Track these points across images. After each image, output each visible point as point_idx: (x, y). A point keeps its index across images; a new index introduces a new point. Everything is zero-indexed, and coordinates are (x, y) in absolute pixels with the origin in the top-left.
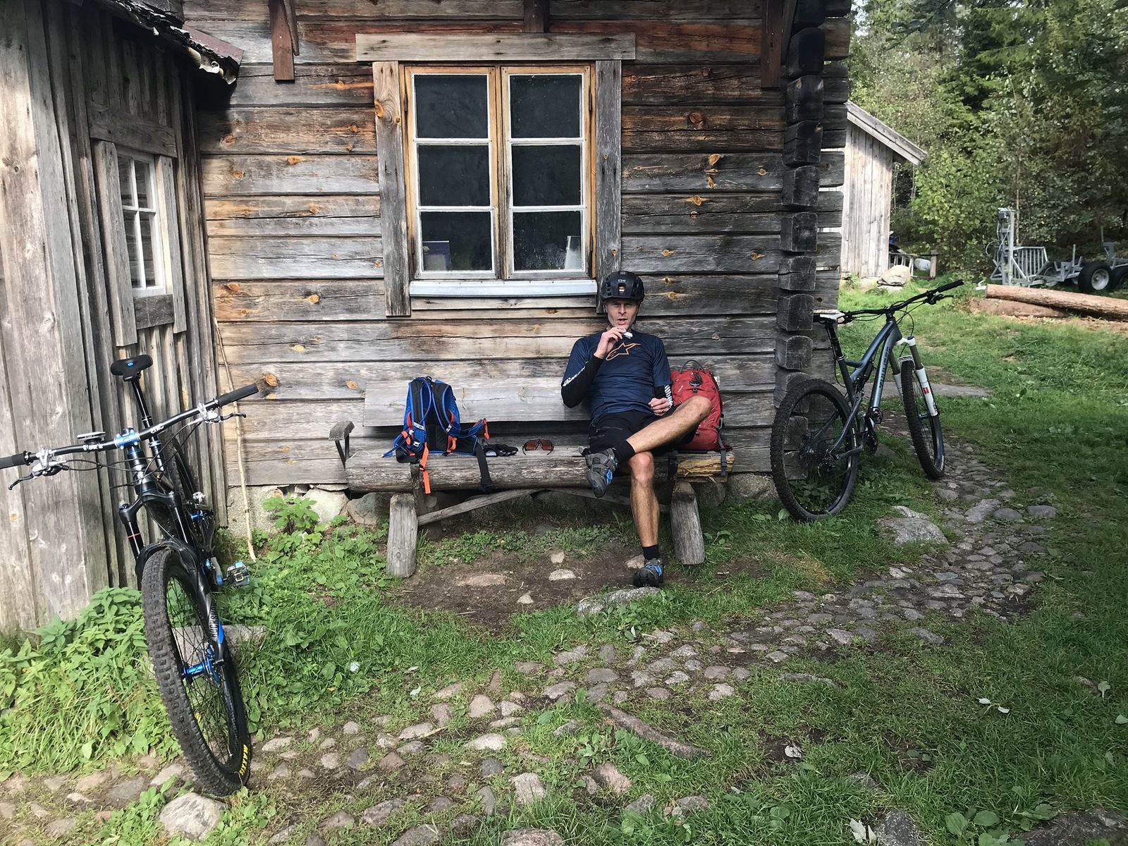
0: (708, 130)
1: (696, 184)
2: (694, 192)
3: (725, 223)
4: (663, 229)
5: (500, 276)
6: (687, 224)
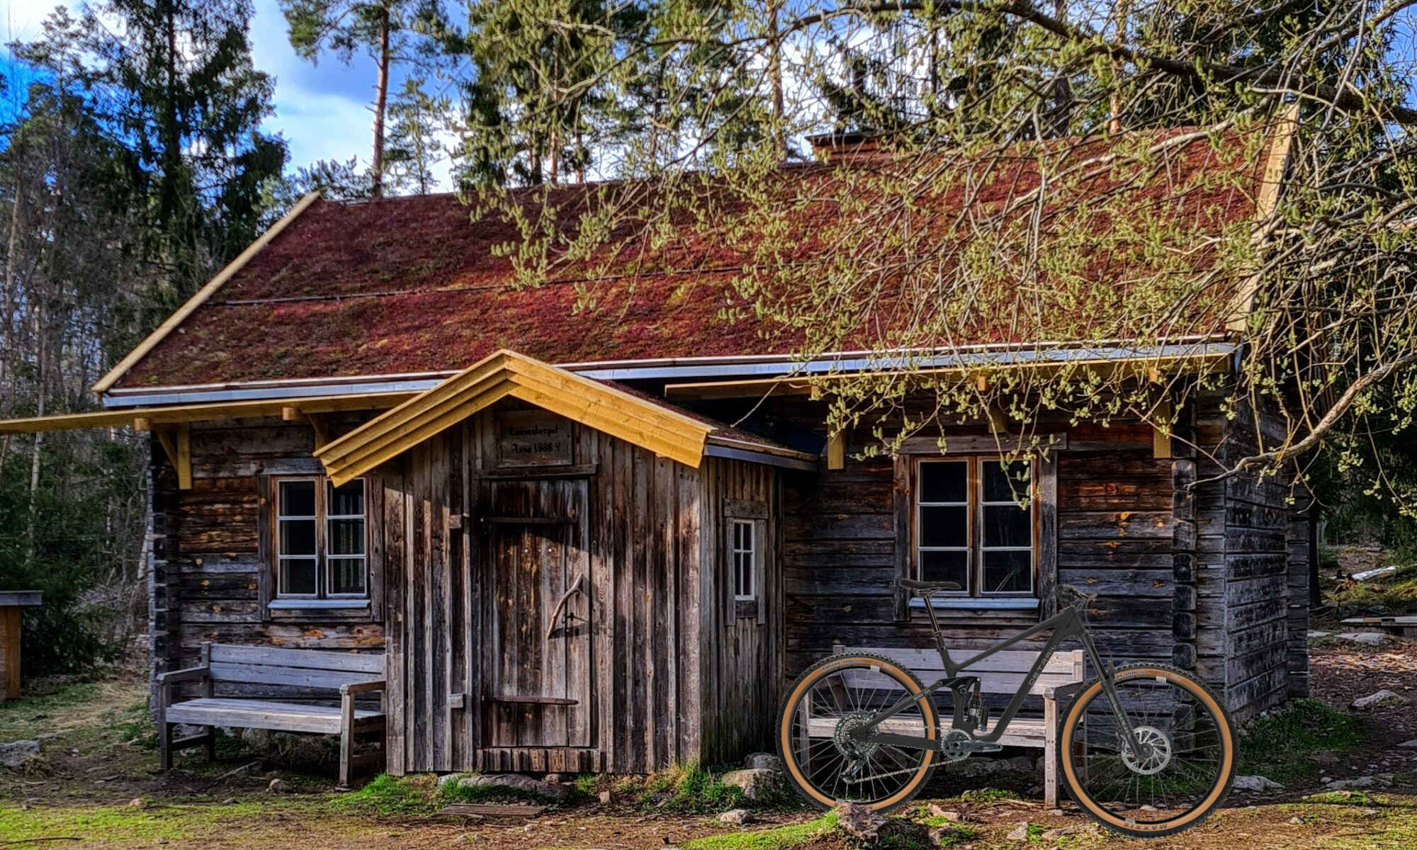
0: (1121, 495)
1: (1113, 533)
2: (1111, 539)
3: (1134, 561)
4: (1089, 564)
5: (972, 595)
6: (1107, 560)
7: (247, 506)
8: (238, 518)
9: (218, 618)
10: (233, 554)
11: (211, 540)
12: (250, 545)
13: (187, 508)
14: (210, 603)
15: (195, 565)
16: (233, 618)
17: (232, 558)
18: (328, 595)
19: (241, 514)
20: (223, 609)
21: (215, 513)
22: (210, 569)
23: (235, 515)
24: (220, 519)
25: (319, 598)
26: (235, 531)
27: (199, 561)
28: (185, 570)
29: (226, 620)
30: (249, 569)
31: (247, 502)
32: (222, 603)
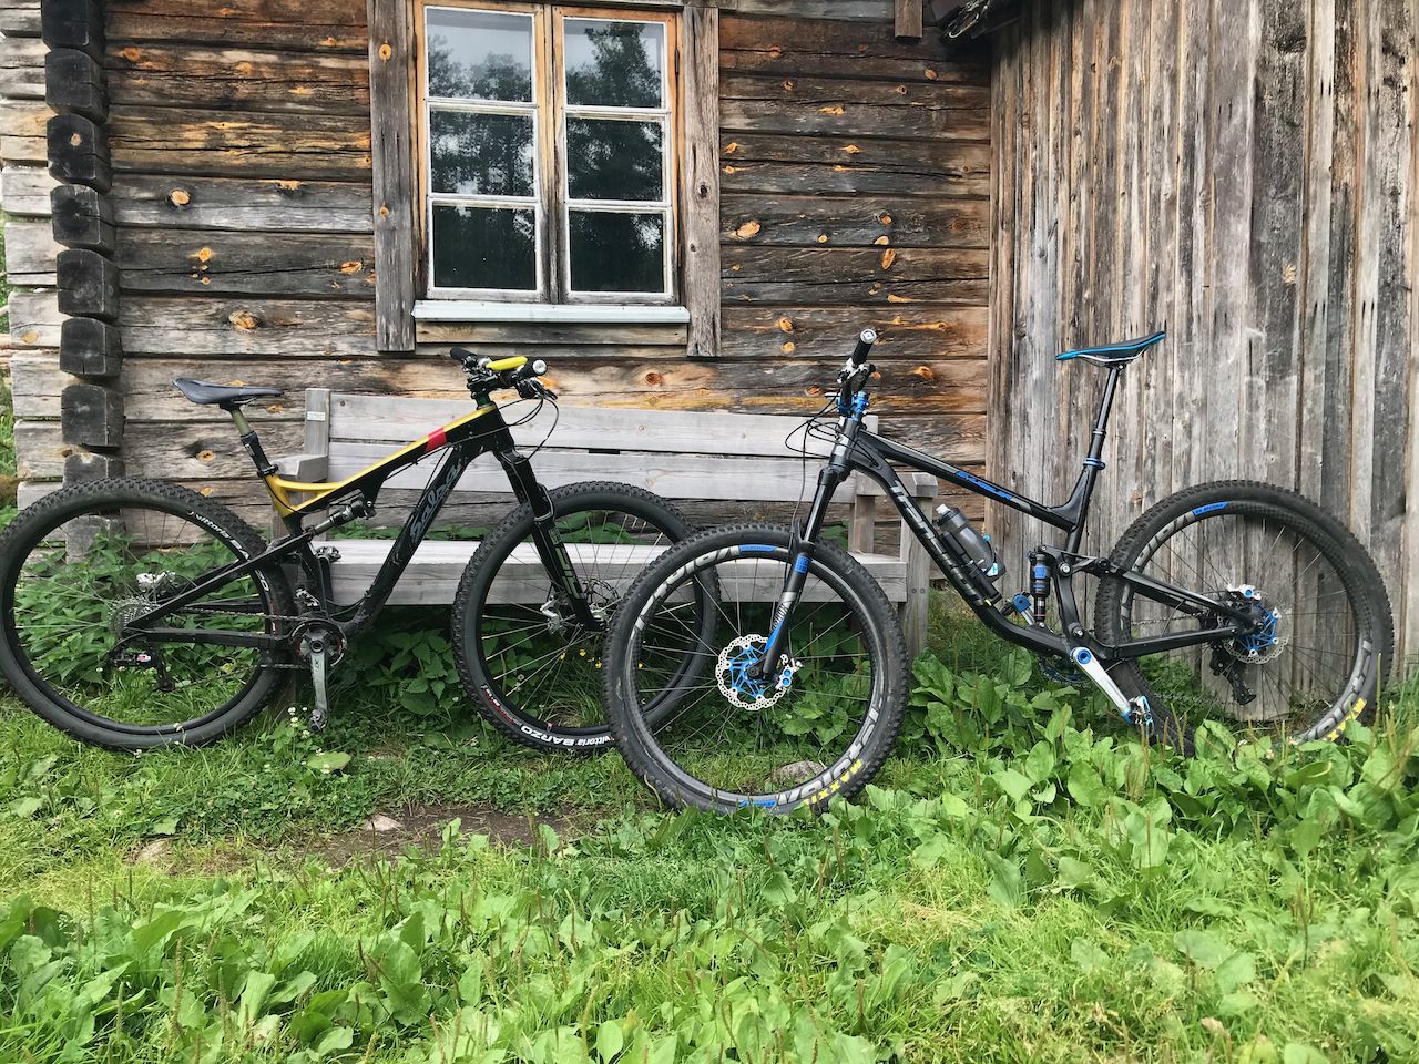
7: (329, 63)
8: (302, 91)
9: (244, 344)
10: (294, 185)
11: (218, 142)
12: (344, 162)
13: (135, 53)
14: (216, 306)
15: (169, 205)
16: (292, 344)
17: (287, 193)
18: (572, 294)
19: (312, 81)
20: (260, 323)
21: (226, 75)
22: (217, 218)
23: (293, 83)
24: (243, 90)
25: (548, 299)
26: (291, 125)
27: (179, 197)
28: (135, 216)
29: (272, 350)
30: (341, 222)
31: (331, 52)
32: (258, 308)
